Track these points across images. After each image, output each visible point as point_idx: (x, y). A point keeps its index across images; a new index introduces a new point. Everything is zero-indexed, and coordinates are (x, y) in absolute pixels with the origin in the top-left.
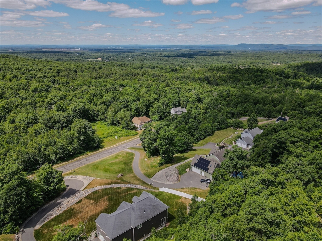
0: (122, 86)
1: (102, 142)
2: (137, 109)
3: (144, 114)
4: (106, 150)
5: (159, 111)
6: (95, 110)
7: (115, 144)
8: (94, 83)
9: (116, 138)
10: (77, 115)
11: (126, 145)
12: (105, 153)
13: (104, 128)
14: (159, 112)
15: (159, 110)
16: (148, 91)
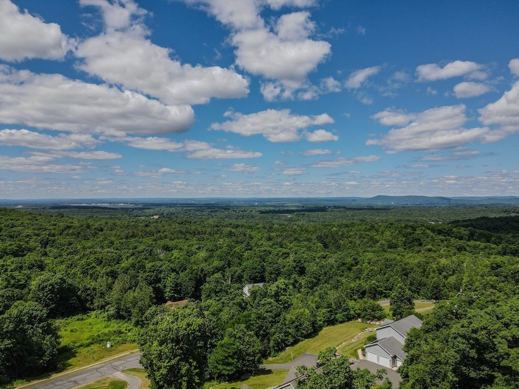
0: (167, 248)
1: (74, 355)
2: (177, 285)
3: (189, 295)
4: (68, 376)
5: (217, 290)
6: (89, 286)
7: (97, 360)
8: (119, 245)
9: (108, 346)
10: (46, 297)
11: (122, 362)
12: (62, 383)
13: (99, 326)
14: (218, 292)
15: (219, 288)
16: (210, 257)
